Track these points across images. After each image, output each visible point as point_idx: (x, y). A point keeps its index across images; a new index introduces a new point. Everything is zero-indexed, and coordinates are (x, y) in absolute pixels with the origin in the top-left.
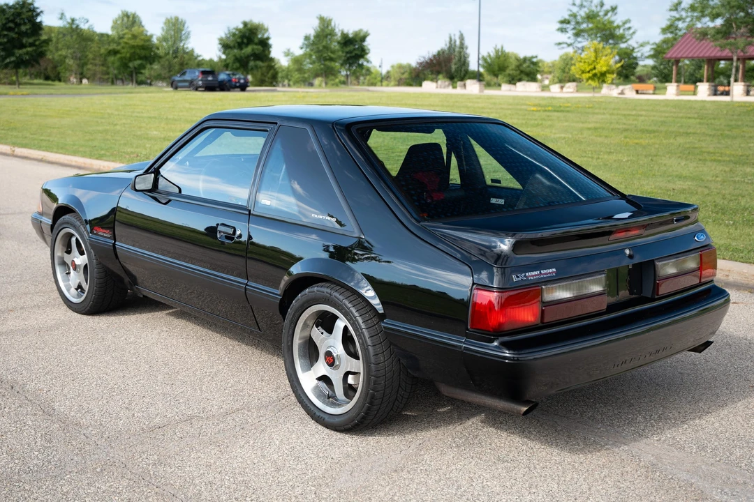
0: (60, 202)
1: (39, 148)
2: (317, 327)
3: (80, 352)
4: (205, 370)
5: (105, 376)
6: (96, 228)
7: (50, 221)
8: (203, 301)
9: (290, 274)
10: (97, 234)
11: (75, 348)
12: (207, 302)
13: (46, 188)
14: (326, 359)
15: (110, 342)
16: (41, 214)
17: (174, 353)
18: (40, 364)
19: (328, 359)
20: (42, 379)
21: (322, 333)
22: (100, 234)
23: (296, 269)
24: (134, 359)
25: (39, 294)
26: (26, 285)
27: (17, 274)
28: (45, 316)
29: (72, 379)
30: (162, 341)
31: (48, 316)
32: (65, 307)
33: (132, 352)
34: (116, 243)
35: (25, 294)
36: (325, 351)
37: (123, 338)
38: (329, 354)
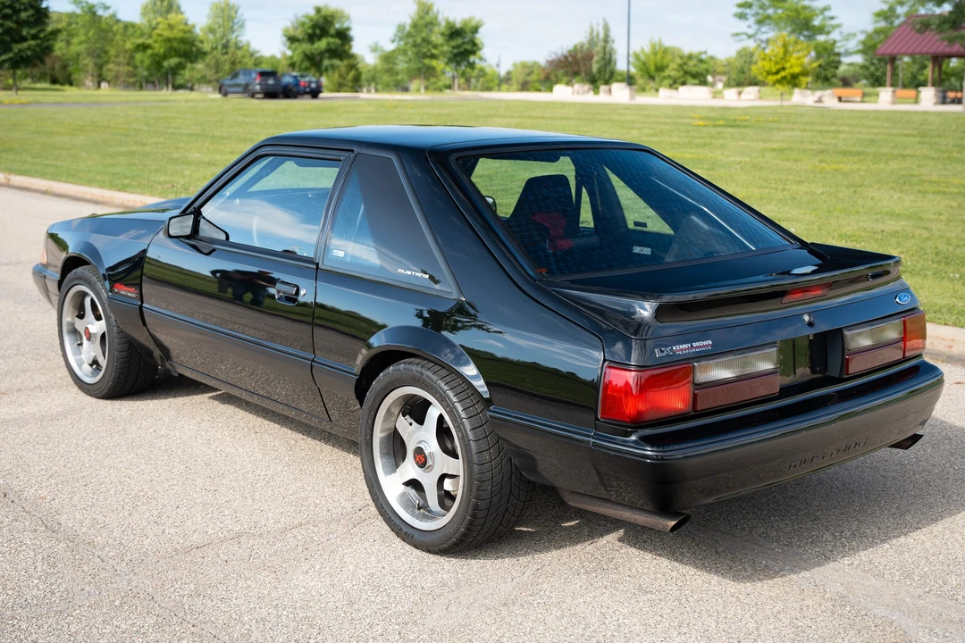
0: (70, 250)
1: (43, 175)
2: (404, 416)
3: (94, 448)
4: (259, 472)
5: (127, 479)
6: (117, 285)
7: (56, 277)
9: (369, 347)
10: (118, 293)
11: (88, 443)
12: (262, 383)
13: (53, 232)
15: (134, 436)
16: (46, 266)
17: (219, 450)
18: (42, 464)
19: (418, 458)
20: (44, 484)
21: (411, 424)
22: (122, 292)
23: (378, 341)
24: (166, 458)
25: (42, 371)
26: (24, 359)
27: (13, 345)
28: (49, 401)
29: (84, 484)
30: (203, 433)
31: (53, 400)
32: (76, 388)
33: (162, 448)
34: (144, 305)
35: (22, 371)
36: (414, 447)
37: (151, 430)
38: (419, 451)
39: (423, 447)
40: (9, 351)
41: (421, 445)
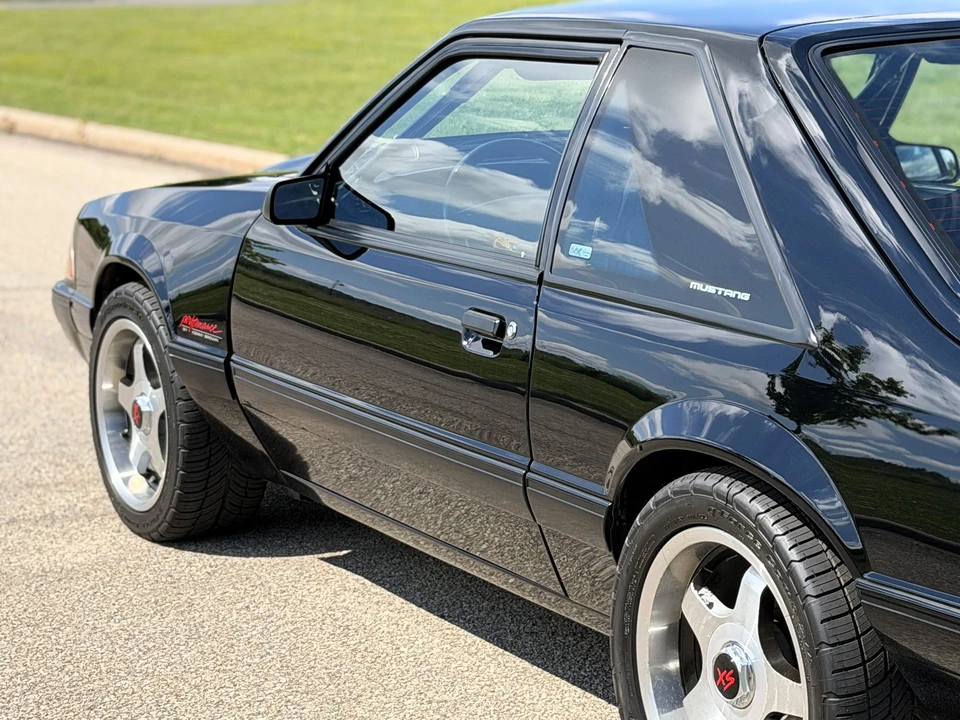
0: (113, 251)
2: (698, 588)
3: (125, 636)
4: (430, 694)
5: (173, 699)
6: (186, 318)
7: (88, 302)
8: (447, 516)
9: (632, 441)
10: (187, 335)
11: (116, 626)
12: (458, 518)
14: (716, 677)
15: (205, 614)
16: (71, 284)
17: (362, 647)
18: (20, 663)
19: (721, 675)
20: (15, 701)
21: (710, 605)
22: (195, 333)
23: (650, 427)
24: (257, 660)
25: (62, 487)
26: (35, 464)
27: (22, 437)
28: (64, 542)
29: (90, 704)
30: (338, 615)
31: (70, 542)
32: (118, 520)
33: (254, 640)
34: (234, 357)
35: (28, 485)
36: (715, 655)
37: (239, 606)
38: (723, 663)
39: (732, 655)
40: (11, 448)
41: (729, 651)
